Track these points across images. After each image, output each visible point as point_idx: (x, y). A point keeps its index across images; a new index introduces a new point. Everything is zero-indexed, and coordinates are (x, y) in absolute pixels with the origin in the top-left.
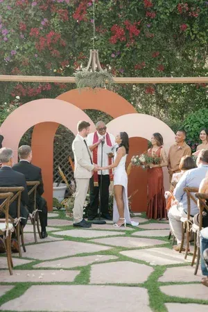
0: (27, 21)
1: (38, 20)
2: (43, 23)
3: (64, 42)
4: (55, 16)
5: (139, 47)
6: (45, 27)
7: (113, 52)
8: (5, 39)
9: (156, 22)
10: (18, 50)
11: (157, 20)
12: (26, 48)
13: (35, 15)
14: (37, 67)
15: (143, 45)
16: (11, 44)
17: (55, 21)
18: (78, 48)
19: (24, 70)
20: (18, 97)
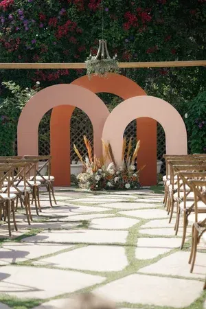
0: (46, 11)
1: (57, 10)
2: (60, 13)
3: (81, 29)
4: (71, 6)
5: (151, 32)
6: (62, 17)
7: (127, 37)
8: (27, 29)
9: (166, 8)
10: (38, 38)
11: (167, 6)
12: (45, 36)
13: (53, 6)
14: (55, 53)
15: (155, 30)
16: (32, 33)
17: (72, 10)
18: (94, 34)
19: (44, 57)
20: (38, 83)
